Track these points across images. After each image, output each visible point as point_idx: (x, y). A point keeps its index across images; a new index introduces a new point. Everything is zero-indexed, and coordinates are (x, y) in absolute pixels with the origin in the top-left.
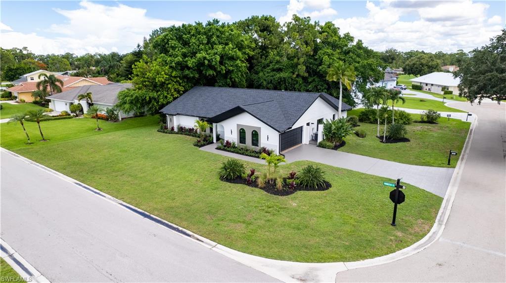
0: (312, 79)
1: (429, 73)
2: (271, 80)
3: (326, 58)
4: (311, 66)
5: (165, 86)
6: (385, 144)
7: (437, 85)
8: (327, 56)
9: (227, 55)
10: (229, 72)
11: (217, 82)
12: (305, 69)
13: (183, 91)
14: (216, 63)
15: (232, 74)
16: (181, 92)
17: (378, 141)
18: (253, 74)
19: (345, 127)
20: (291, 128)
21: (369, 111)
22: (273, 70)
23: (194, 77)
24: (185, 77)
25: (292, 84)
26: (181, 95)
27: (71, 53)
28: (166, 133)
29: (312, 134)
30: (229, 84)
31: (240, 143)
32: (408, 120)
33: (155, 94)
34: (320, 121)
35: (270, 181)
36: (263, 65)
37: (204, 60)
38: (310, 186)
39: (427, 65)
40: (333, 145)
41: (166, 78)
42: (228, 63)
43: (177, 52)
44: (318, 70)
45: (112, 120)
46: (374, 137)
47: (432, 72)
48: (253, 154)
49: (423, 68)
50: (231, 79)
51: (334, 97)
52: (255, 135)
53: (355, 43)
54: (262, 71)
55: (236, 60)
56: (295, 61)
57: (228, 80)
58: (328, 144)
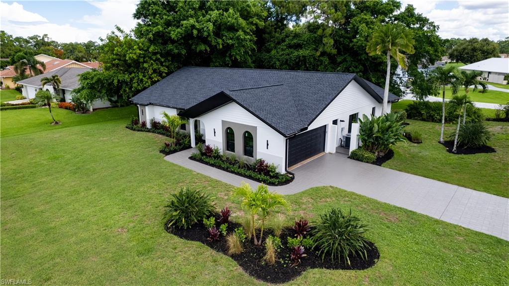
0: (343, 58)
1: (483, 59)
2: (287, 60)
3: (363, 27)
4: (342, 39)
5: (141, 66)
6: (457, 156)
7: (496, 73)
8: (364, 25)
9: (226, 24)
10: (228, 47)
11: (213, 62)
12: (332, 44)
13: (166, 73)
14: (209, 33)
15: (232, 50)
16: (164, 75)
17: (444, 150)
18: (264, 53)
19: (394, 129)
20: (307, 128)
21: (420, 103)
22: (290, 46)
23: (179, 54)
24: (168, 54)
25: (314, 65)
26: (163, 78)
27: (93, 41)
28: (134, 130)
29: (340, 136)
30: (228, 64)
31: (228, 150)
32: (478, 116)
33: (127, 76)
34: (353, 118)
35: (256, 240)
36: (276, 40)
37: (192, 29)
38: (336, 258)
39: (480, 50)
40: (373, 156)
41: (140, 54)
42: (226, 34)
43: (157, 19)
44: (351, 45)
45: (80, 110)
46: (435, 143)
47: (486, 58)
48: (242, 171)
49: (475, 54)
50: (231, 56)
51: (373, 83)
52: (249, 139)
53: (403, 9)
54: (275, 48)
55: (237, 31)
56: (319, 33)
57: (227, 59)
58: (367, 154)
